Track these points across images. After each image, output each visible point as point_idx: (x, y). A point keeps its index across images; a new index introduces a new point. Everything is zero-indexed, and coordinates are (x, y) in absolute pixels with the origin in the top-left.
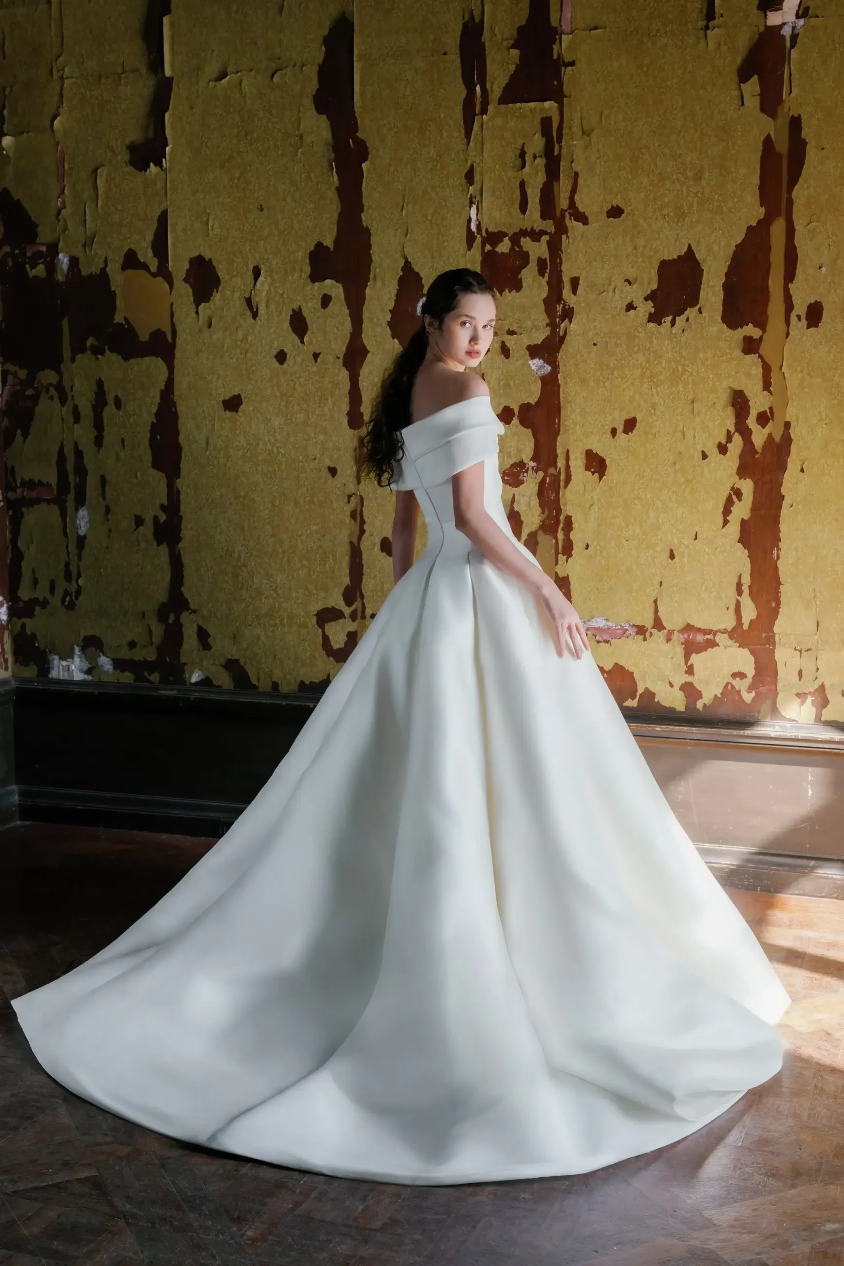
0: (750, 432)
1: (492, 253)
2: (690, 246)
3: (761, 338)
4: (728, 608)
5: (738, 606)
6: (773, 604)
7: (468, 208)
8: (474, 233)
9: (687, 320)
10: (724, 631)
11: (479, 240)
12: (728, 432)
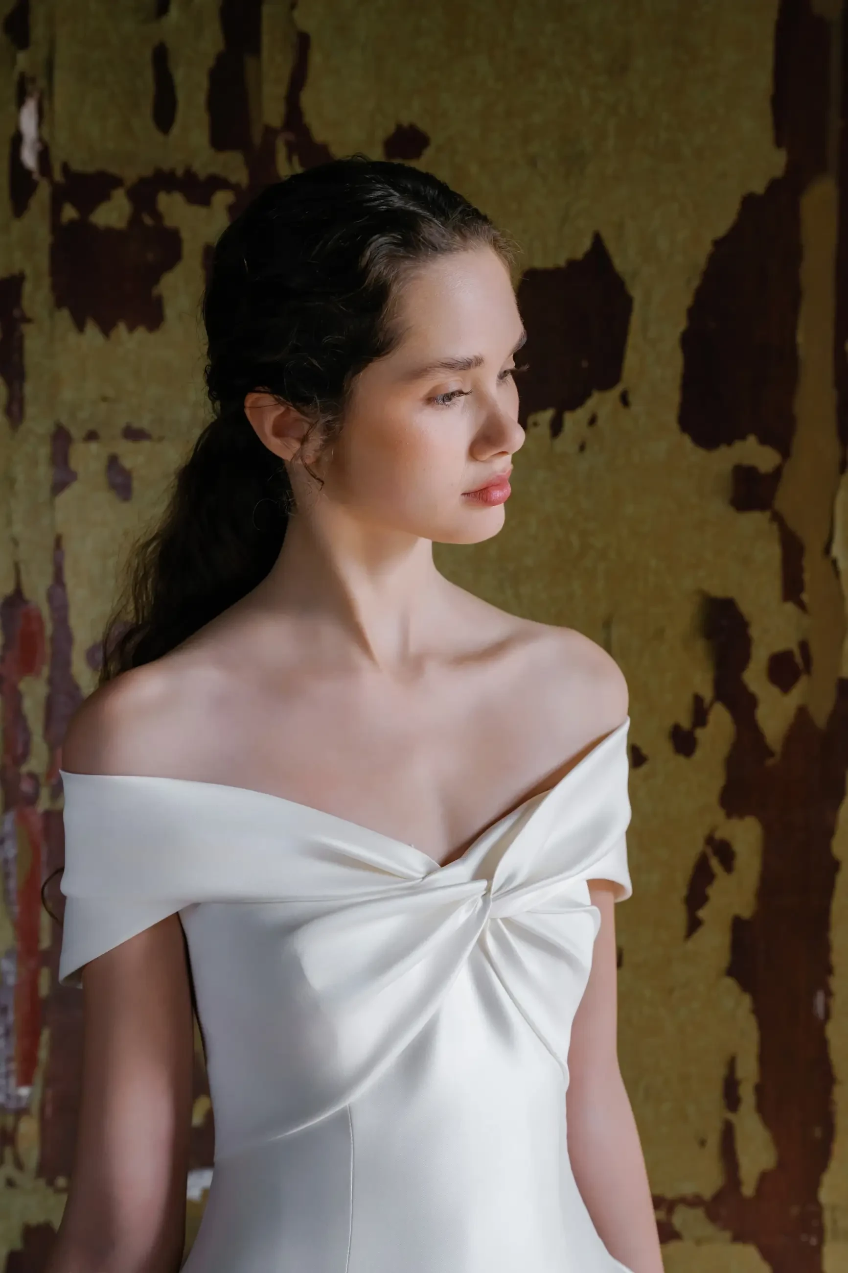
0: (752, 702)
1: (82, 226)
2: (598, 240)
3: (777, 473)
4: (703, 1143)
5: (728, 1135)
6: (818, 1133)
7: (13, 107)
8: (28, 173)
9: (593, 421)
10: (694, 1202)
11: (43, 193)
12: (698, 700)
